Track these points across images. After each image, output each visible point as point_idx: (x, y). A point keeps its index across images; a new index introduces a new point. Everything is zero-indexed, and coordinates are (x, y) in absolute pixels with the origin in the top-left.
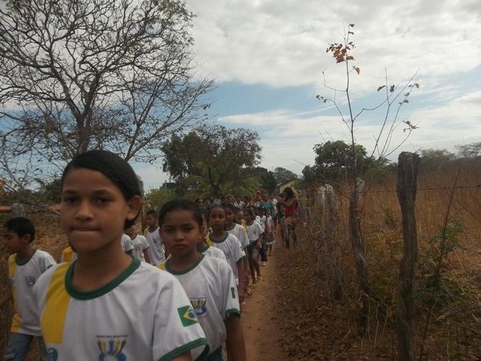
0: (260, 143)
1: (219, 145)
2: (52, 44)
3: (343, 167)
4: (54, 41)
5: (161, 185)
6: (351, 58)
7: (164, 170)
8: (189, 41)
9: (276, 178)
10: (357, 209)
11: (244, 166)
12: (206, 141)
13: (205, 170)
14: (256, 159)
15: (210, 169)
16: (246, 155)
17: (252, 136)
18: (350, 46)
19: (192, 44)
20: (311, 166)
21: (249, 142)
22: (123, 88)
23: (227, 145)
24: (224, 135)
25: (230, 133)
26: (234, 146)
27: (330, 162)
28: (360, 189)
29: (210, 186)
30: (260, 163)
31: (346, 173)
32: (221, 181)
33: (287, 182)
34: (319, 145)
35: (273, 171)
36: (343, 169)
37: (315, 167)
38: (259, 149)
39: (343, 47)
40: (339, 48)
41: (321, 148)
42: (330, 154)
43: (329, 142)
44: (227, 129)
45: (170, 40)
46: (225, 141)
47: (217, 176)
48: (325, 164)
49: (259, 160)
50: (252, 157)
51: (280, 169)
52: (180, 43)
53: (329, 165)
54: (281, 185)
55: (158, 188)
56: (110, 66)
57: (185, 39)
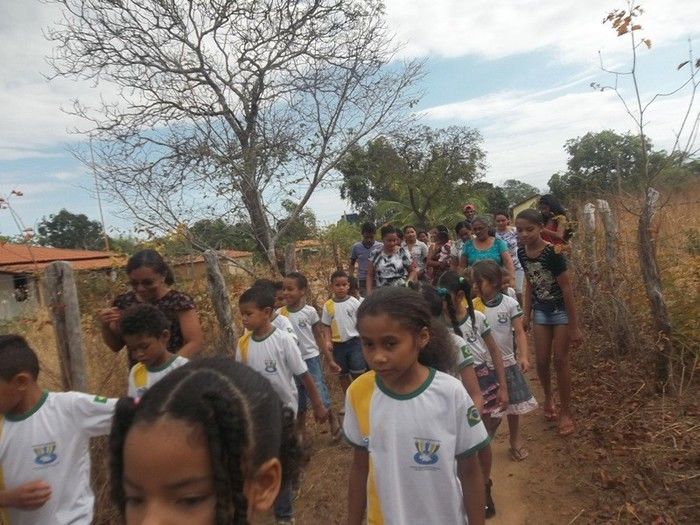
0: (482, 147)
1: (422, 154)
2: (200, 39)
3: (613, 171)
4: (203, 34)
5: (340, 218)
6: (638, 27)
7: (343, 197)
8: (378, 9)
9: (507, 196)
10: (651, 229)
11: (461, 182)
12: (403, 150)
13: (404, 193)
14: (478, 170)
15: (411, 191)
16: (464, 165)
17: (471, 137)
18: (636, 12)
19: (383, 13)
20: (562, 174)
21: (466, 146)
22: (292, 87)
23: (434, 154)
24: (429, 139)
25: (437, 135)
26: (445, 153)
27: (592, 165)
28: (653, 202)
29: (412, 214)
30: (484, 175)
31: (620, 180)
32: (428, 206)
33: (524, 201)
34: (573, 140)
35: (501, 186)
36: (613, 174)
37: (567, 174)
38: (482, 155)
39: (627, 15)
40: (621, 16)
41: (576, 145)
42: (592, 153)
43: (589, 135)
44: (433, 129)
45: (352, 11)
46: (431, 147)
47: (422, 200)
48: (583, 169)
49: (483, 172)
50: (472, 168)
51: (512, 182)
52: (366, 14)
53: (591, 170)
54: (515, 206)
55: (336, 223)
56: (275, 60)
57: (372, 7)
